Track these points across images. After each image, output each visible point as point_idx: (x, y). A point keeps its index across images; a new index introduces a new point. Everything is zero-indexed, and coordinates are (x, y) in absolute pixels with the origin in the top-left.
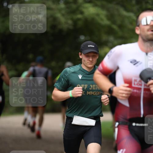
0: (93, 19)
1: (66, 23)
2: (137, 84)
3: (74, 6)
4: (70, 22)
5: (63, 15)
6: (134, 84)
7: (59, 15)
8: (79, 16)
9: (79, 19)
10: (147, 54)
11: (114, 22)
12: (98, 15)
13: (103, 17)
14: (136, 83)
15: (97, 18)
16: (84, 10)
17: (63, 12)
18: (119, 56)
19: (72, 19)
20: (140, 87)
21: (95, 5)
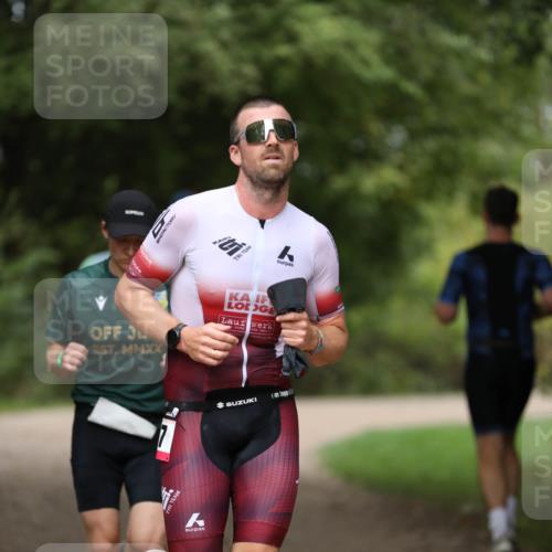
0: (333, 61)
1: (237, 74)
2: (236, 306)
3: (264, 14)
4: (250, 70)
5: (224, 45)
6: (230, 306)
7: (208, 47)
8: (284, 50)
9: (282, 62)
10: (262, 223)
11: (409, 72)
12: (350, 45)
13: (367, 52)
14: (234, 303)
15: (347, 56)
16: (303, 29)
17: (226, 34)
18: (187, 227)
19: (257, 61)
20: (243, 311)
21: (342, 11)
